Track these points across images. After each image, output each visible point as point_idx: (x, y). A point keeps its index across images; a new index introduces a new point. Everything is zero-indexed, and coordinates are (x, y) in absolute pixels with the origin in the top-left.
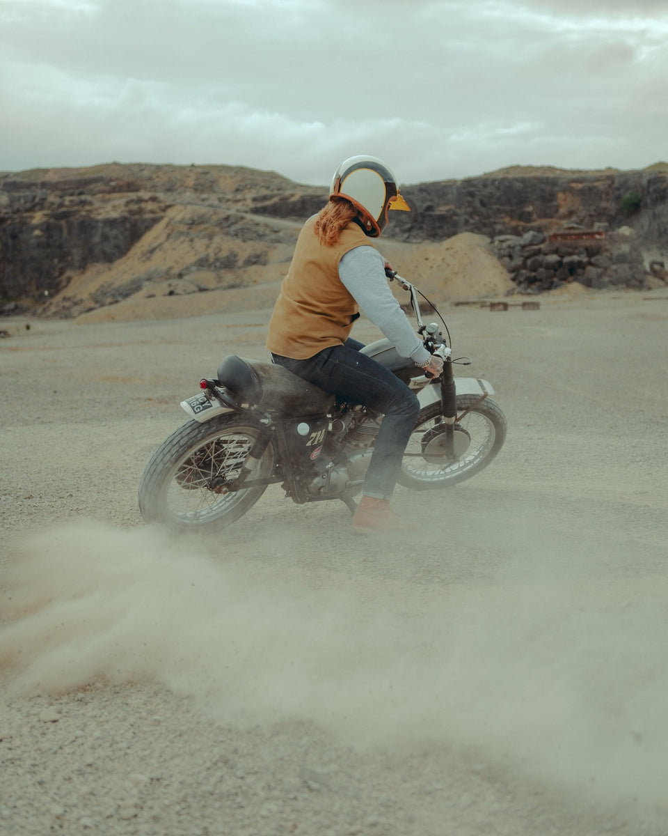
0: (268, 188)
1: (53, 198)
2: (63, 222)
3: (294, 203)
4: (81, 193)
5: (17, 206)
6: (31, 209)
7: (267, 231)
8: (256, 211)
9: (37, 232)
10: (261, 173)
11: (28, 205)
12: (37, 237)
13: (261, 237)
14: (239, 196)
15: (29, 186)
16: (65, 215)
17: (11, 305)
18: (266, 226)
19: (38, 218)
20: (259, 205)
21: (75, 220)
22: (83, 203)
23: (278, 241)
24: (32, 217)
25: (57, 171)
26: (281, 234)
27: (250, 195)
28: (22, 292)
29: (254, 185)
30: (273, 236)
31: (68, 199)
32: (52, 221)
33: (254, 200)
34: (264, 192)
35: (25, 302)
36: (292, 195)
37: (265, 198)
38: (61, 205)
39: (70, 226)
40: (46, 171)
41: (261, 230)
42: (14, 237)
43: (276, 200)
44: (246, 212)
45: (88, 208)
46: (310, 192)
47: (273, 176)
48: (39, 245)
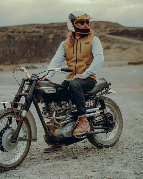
0: (114, 27)
1: (55, 31)
2: (57, 38)
3: (121, 32)
4: (63, 29)
5: (46, 33)
6: (49, 34)
7: (112, 40)
8: (110, 34)
9: (51, 40)
10: (112, 23)
11: (49, 33)
12: (51, 42)
13: (109, 41)
14: (106, 30)
15: (49, 28)
16: (58, 36)
17: (43, 60)
18: (112, 38)
19: (51, 36)
20: (111, 32)
21: (61, 37)
22: (63, 32)
23: (114, 43)
24: (49, 36)
25: (57, 23)
26: (116, 41)
27: (108, 29)
28: (46, 56)
29: (110, 26)
30: (113, 41)
31: (59, 31)
32: (55, 37)
33: (110, 31)
34: (113, 28)
35: (47, 59)
36: (120, 29)
37: (113, 30)
38: (57, 33)
39: (59, 38)
40: (54, 24)
41: (110, 39)
42: (45, 41)
43: (115, 31)
44: (107, 34)
45: (64, 33)
46: (126, 28)
47: (116, 24)
48: (52, 44)
